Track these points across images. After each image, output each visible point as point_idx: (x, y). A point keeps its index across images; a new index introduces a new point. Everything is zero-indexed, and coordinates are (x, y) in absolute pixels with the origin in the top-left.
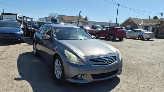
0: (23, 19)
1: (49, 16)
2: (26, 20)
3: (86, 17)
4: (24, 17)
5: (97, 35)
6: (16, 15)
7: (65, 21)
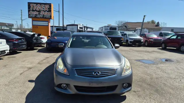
0: (84, 29)
1: (108, 25)
2: (87, 30)
3: (158, 22)
4: (85, 27)
5: (163, 45)
6: (77, 25)
7: (129, 29)
